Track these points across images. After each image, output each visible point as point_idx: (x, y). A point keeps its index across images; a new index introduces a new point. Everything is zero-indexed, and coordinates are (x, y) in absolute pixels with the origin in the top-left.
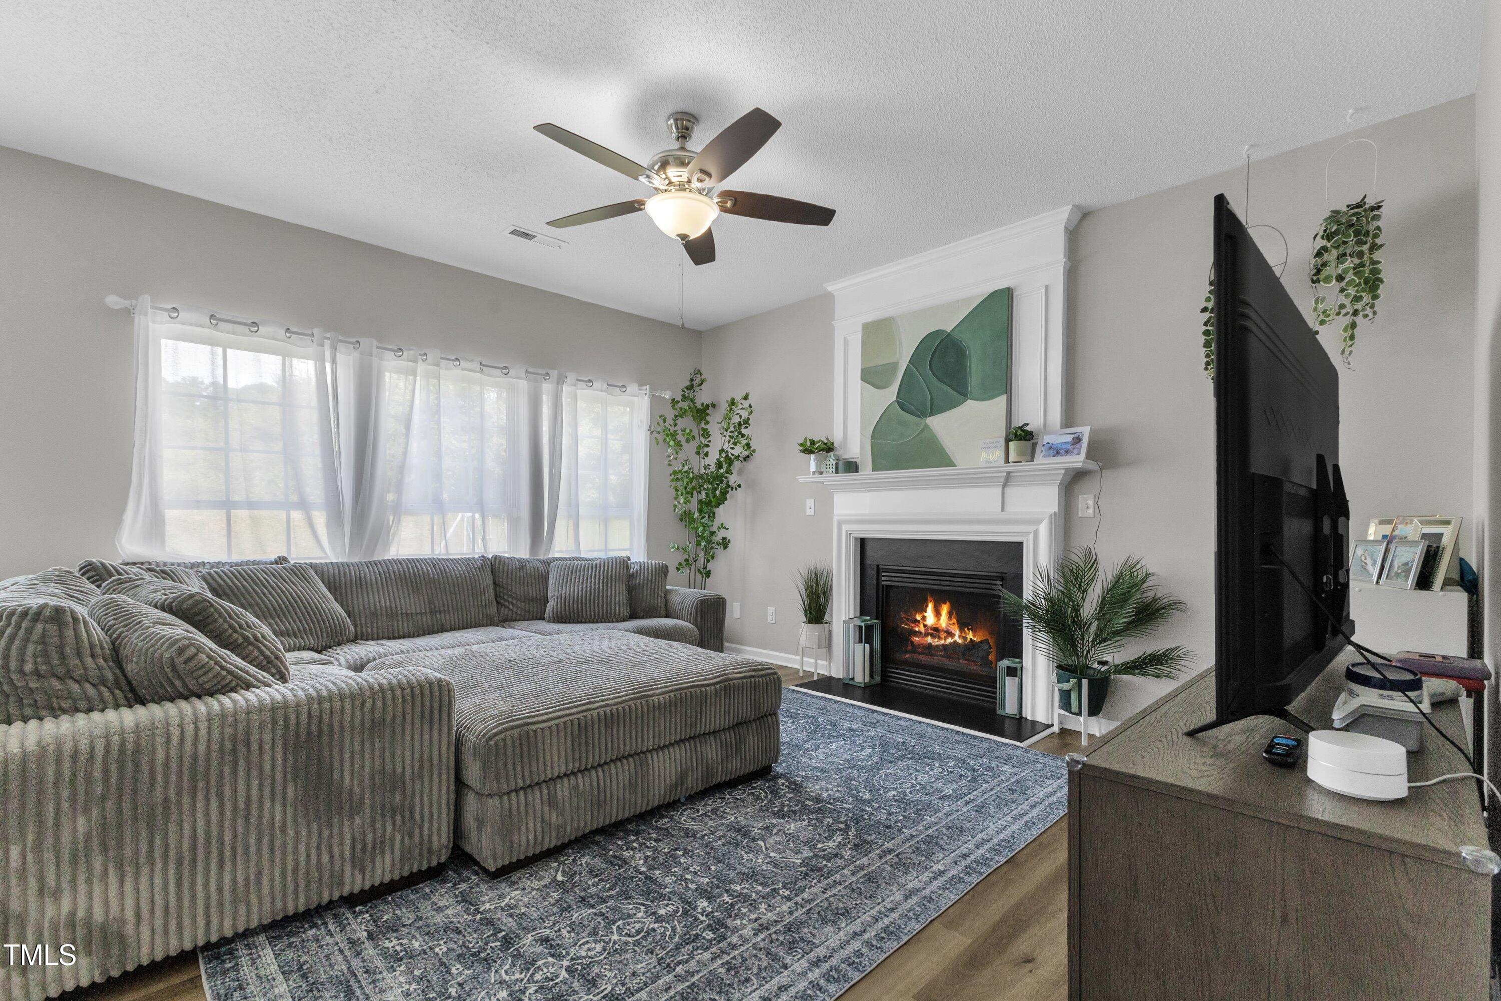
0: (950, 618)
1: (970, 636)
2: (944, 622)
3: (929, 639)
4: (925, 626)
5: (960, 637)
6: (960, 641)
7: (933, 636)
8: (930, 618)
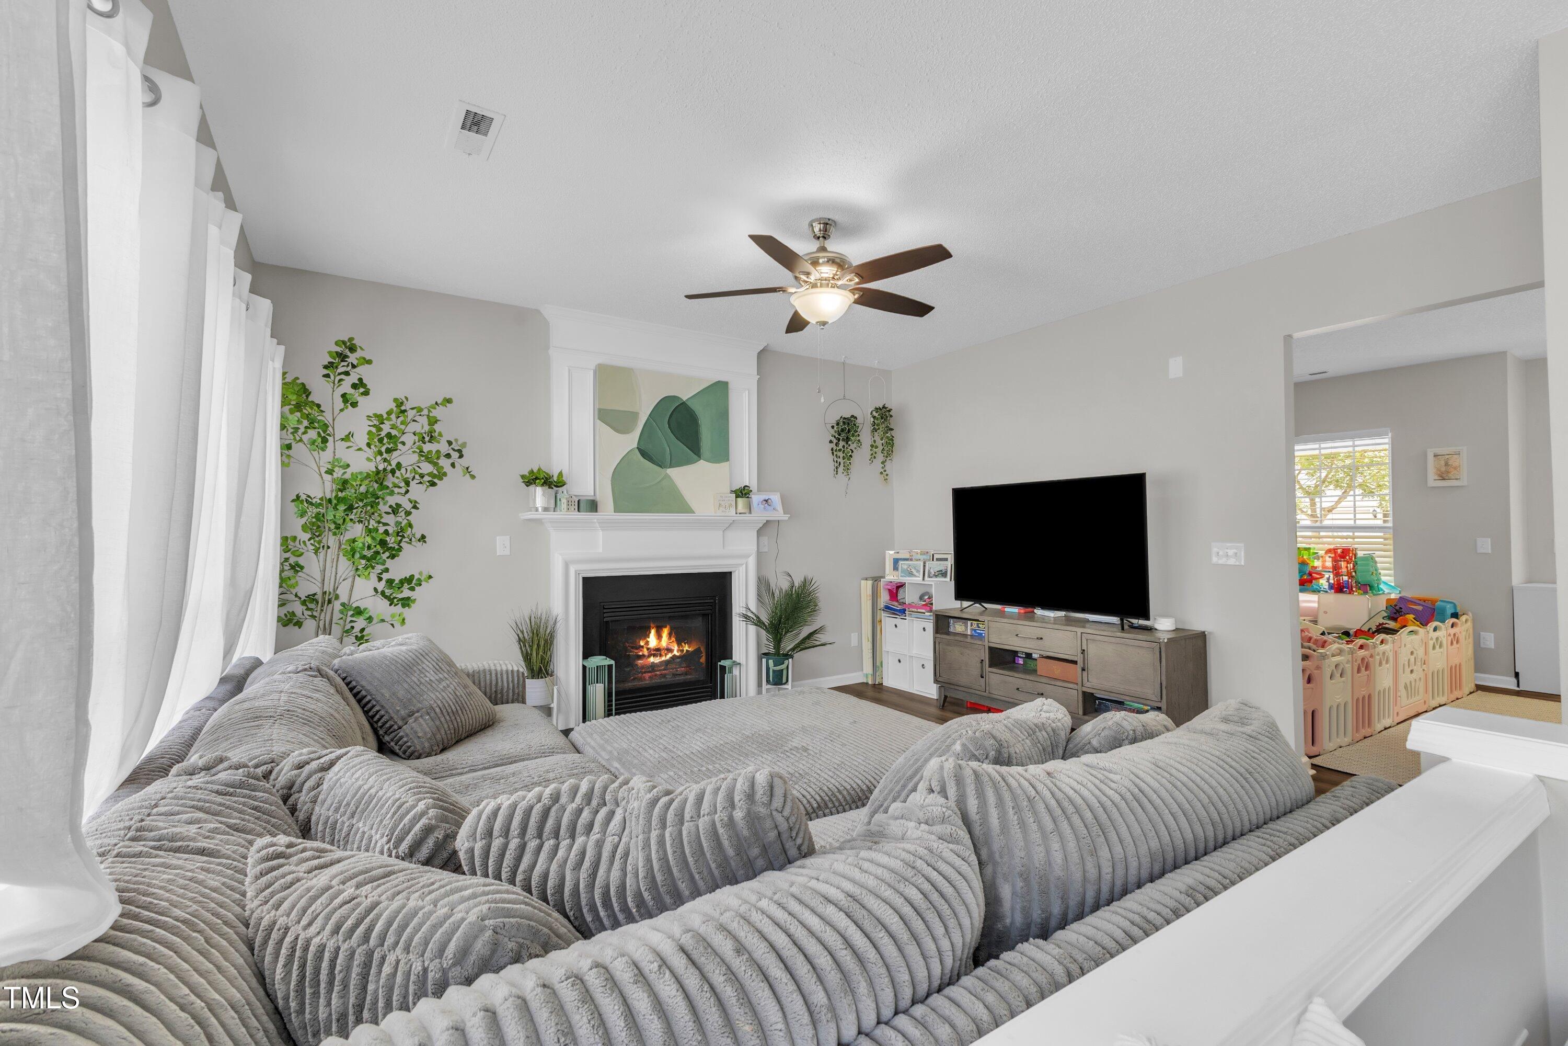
0: (670, 637)
1: (686, 648)
2: (664, 642)
3: (652, 659)
4: (648, 649)
5: (678, 651)
6: (677, 654)
7: (655, 655)
8: (653, 641)
